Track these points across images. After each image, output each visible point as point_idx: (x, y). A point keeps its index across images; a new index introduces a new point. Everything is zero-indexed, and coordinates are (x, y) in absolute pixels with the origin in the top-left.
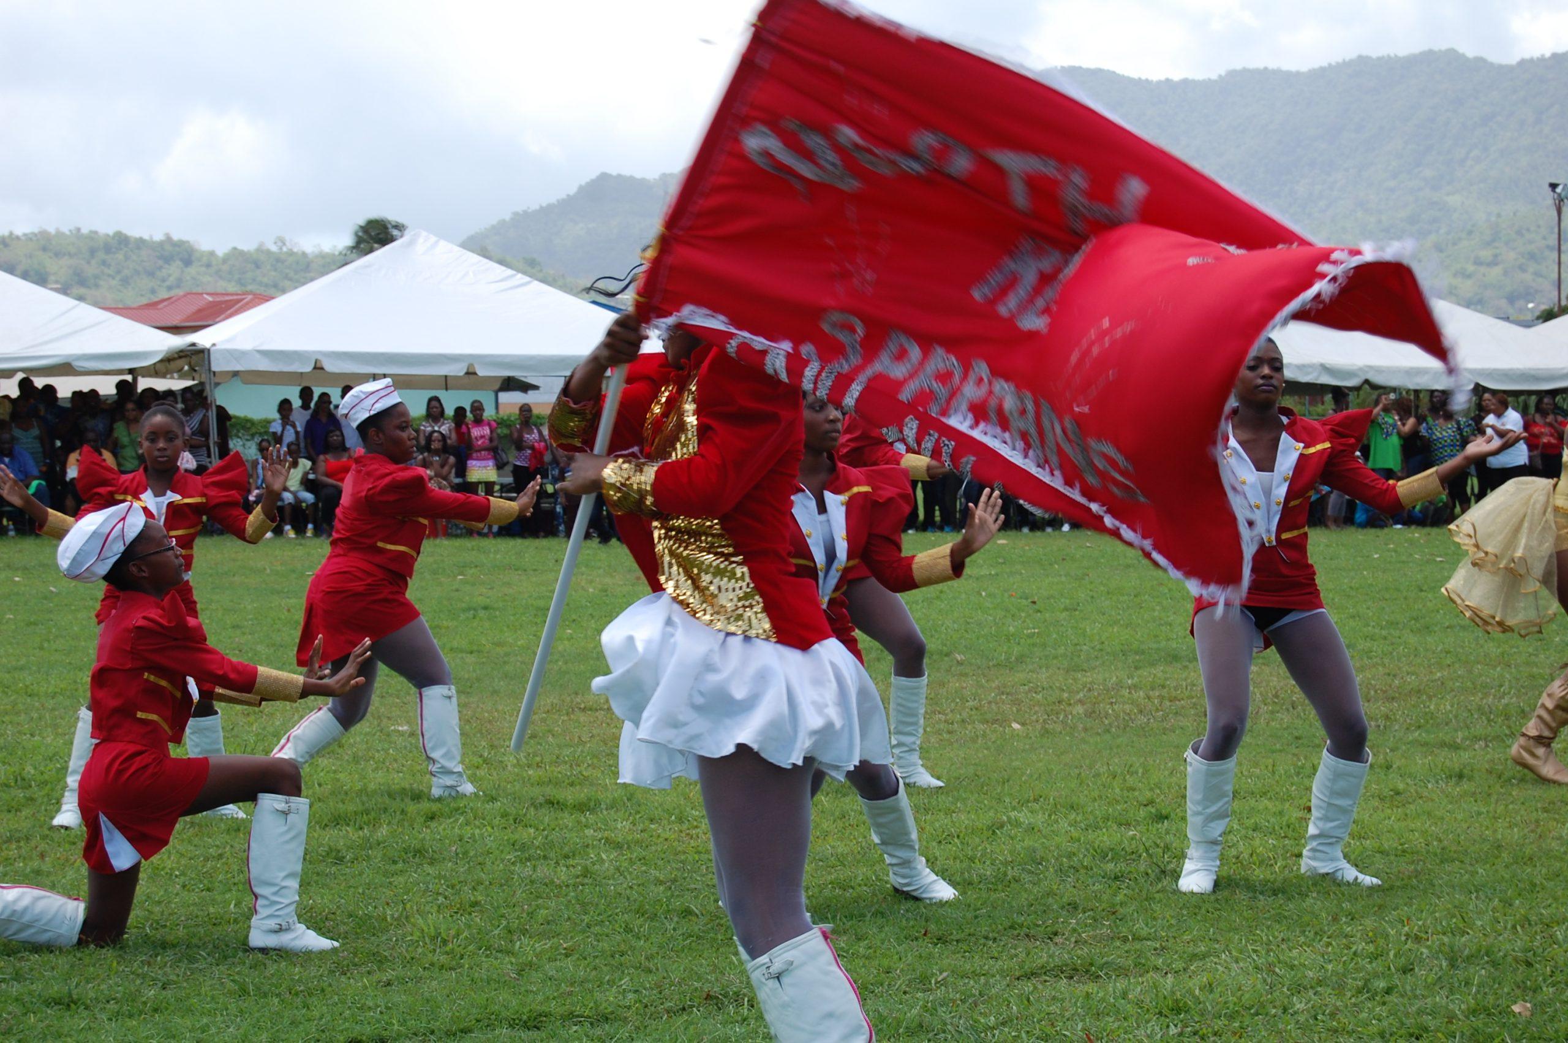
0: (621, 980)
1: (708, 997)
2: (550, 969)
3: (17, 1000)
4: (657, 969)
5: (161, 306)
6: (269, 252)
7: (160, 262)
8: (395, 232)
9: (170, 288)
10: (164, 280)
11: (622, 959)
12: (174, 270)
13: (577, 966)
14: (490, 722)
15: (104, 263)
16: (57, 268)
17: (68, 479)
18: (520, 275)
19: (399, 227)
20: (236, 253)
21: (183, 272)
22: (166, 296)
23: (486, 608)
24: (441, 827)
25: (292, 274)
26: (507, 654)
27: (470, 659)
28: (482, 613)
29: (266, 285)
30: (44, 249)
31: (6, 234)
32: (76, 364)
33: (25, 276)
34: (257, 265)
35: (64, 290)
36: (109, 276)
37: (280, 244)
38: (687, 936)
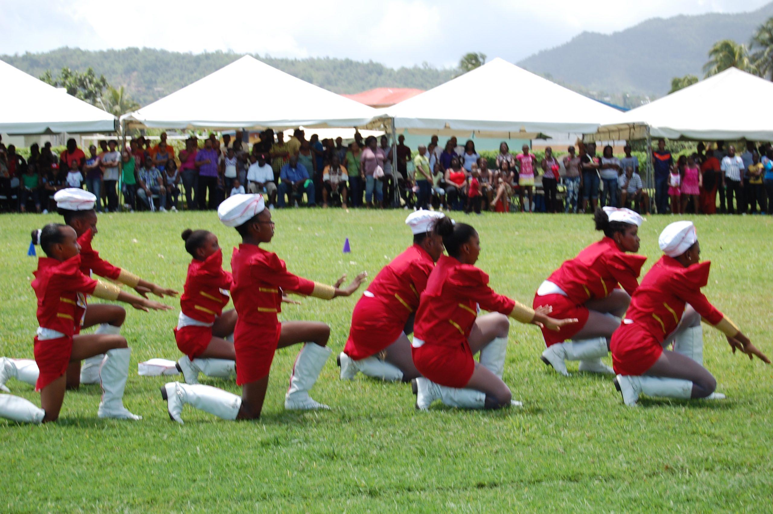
0: (619, 456)
1: (667, 468)
2: (581, 447)
3: (306, 453)
4: (637, 450)
5: (367, 95)
6: (419, 70)
7: (367, 74)
8: (481, 60)
9: (372, 86)
10: (369, 82)
11: (619, 443)
12: (373, 77)
13: (595, 447)
15: (340, 74)
16: (318, 75)
17: (324, 180)
19: (483, 57)
20: (404, 70)
21: (377, 78)
25: (431, 80)
29: (419, 85)
30: (312, 67)
33: (302, 78)
34: (413, 75)
35: (321, 86)
36: (343, 80)
37: (425, 65)
38: (652, 432)
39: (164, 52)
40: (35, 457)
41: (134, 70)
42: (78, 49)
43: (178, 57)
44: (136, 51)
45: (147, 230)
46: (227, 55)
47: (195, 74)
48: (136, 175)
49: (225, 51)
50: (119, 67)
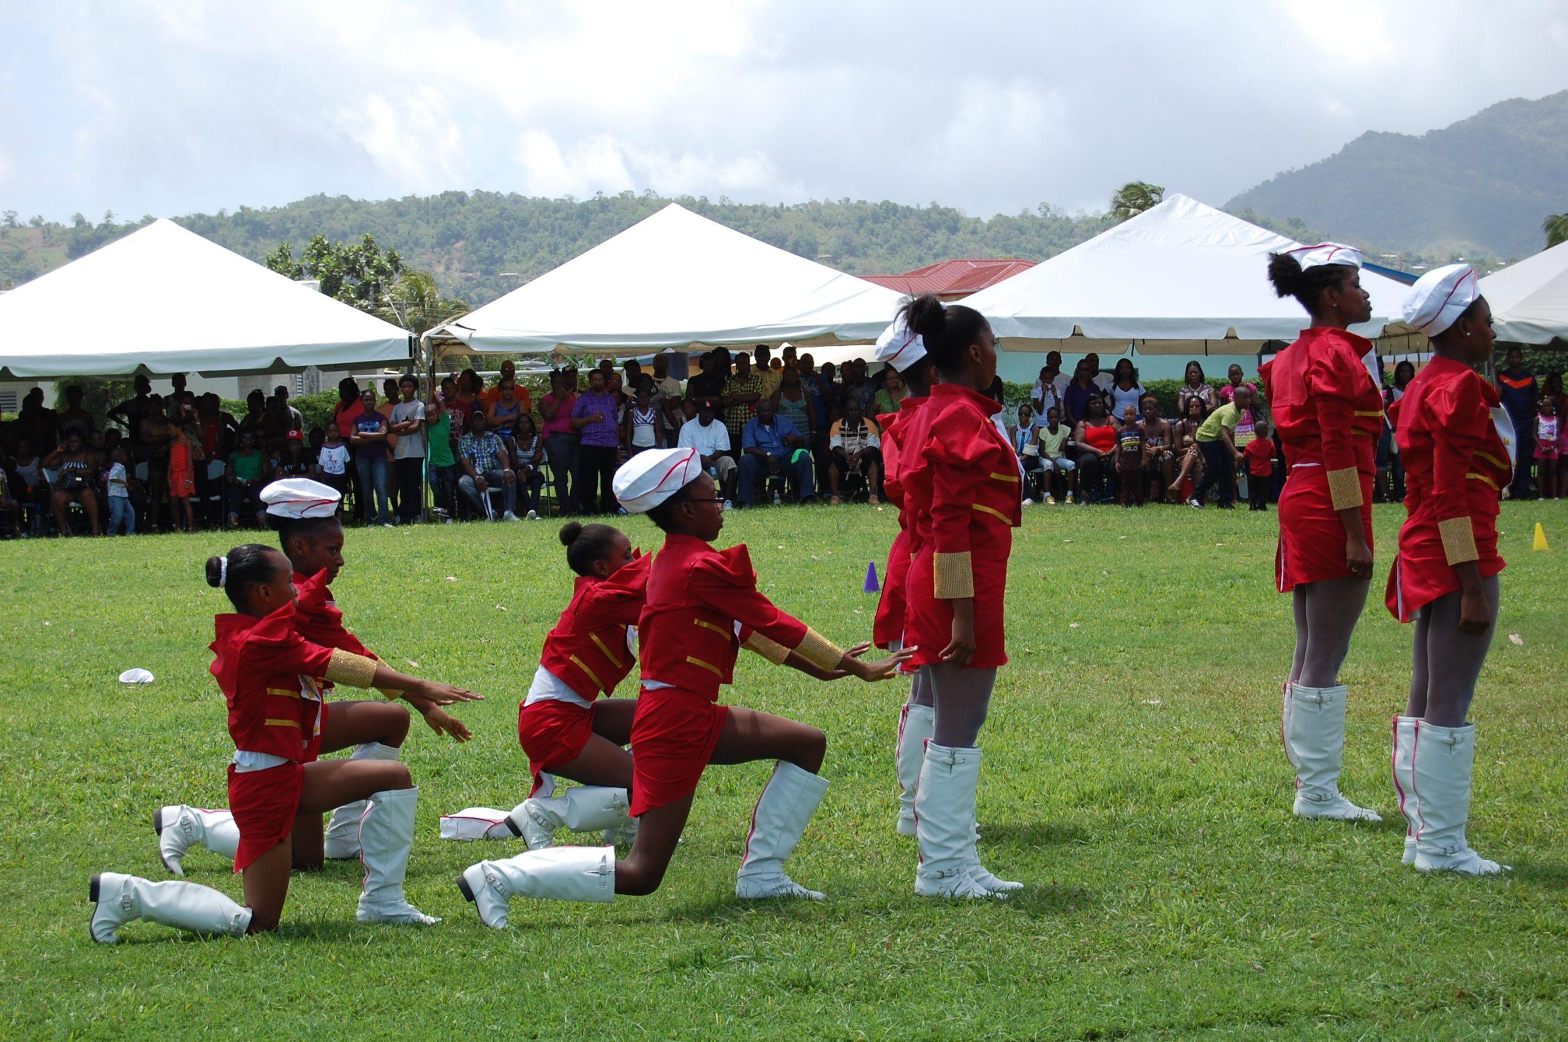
0: (1370, 973)
1: (1462, 995)
2: (1296, 960)
3: (755, 981)
4: (1409, 963)
5: (926, 274)
6: (1033, 218)
7: (927, 231)
8: (1154, 197)
9: (936, 256)
10: (930, 248)
11: (1372, 951)
12: (940, 237)
13: (1323, 958)
14: (1244, 696)
15: (872, 232)
16: (828, 239)
17: (831, 448)
18: (1280, 237)
19: (1157, 191)
20: (1002, 221)
21: (949, 239)
22: (932, 264)
23: (1243, 576)
24: (1189, 806)
25: (1056, 240)
26: (1263, 625)
27: (1226, 629)
28: (1240, 582)
29: (1031, 251)
30: (815, 220)
31: (778, 205)
32: (838, 334)
34: (1021, 231)
35: (833, 261)
36: (877, 244)
37: (1044, 210)
38: (1441, 927)
39: (516, 199)
40: (230, 997)
41: (458, 237)
42: (345, 199)
43: (544, 207)
44: (461, 198)
45: (477, 558)
46: (643, 201)
47: (580, 242)
48: (454, 446)
49: (639, 193)
50: (428, 233)
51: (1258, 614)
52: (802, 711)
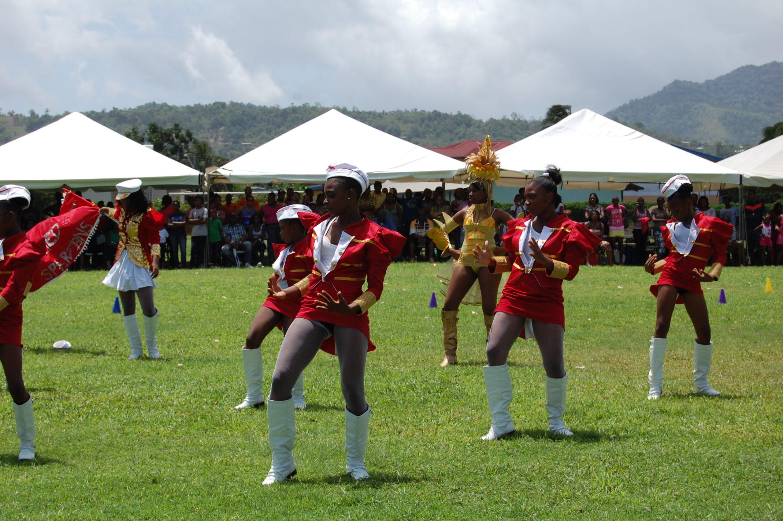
2: (668, 507)
5: (456, 147)
6: (508, 120)
7: (455, 126)
8: (567, 111)
9: (460, 138)
10: (457, 134)
11: (707, 502)
12: (461, 129)
13: (682, 506)
14: (627, 365)
15: (428, 126)
16: (406, 128)
17: (410, 234)
19: (569, 108)
20: (492, 121)
21: (466, 130)
22: (458, 142)
23: (621, 303)
25: (519, 131)
26: (633, 328)
27: (615, 330)
28: (619, 306)
29: (507, 137)
30: (399, 119)
33: (390, 132)
34: (502, 126)
35: (409, 139)
36: (430, 132)
37: (514, 116)
38: (742, 490)
39: (251, 106)
41: (221, 124)
42: (165, 104)
43: (264, 110)
44: (223, 105)
46: (314, 108)
47: (282, 128)
49: (312, 104)
50: (206, 122)
51: (631, 322)
52: (403, 369)
